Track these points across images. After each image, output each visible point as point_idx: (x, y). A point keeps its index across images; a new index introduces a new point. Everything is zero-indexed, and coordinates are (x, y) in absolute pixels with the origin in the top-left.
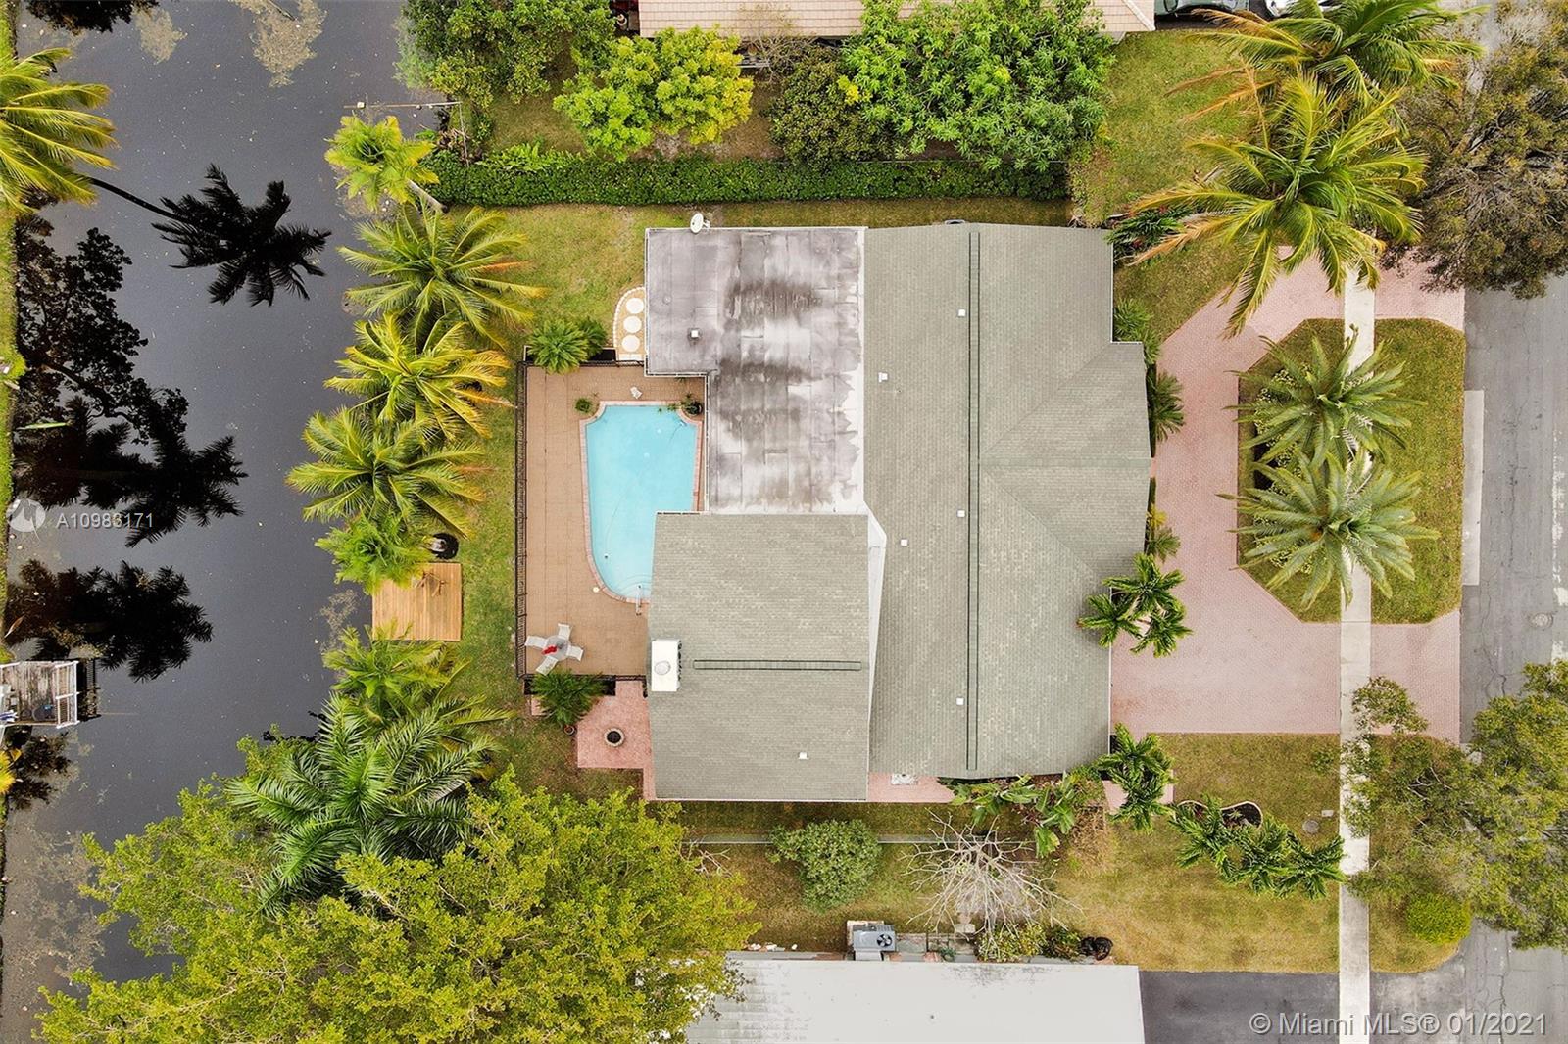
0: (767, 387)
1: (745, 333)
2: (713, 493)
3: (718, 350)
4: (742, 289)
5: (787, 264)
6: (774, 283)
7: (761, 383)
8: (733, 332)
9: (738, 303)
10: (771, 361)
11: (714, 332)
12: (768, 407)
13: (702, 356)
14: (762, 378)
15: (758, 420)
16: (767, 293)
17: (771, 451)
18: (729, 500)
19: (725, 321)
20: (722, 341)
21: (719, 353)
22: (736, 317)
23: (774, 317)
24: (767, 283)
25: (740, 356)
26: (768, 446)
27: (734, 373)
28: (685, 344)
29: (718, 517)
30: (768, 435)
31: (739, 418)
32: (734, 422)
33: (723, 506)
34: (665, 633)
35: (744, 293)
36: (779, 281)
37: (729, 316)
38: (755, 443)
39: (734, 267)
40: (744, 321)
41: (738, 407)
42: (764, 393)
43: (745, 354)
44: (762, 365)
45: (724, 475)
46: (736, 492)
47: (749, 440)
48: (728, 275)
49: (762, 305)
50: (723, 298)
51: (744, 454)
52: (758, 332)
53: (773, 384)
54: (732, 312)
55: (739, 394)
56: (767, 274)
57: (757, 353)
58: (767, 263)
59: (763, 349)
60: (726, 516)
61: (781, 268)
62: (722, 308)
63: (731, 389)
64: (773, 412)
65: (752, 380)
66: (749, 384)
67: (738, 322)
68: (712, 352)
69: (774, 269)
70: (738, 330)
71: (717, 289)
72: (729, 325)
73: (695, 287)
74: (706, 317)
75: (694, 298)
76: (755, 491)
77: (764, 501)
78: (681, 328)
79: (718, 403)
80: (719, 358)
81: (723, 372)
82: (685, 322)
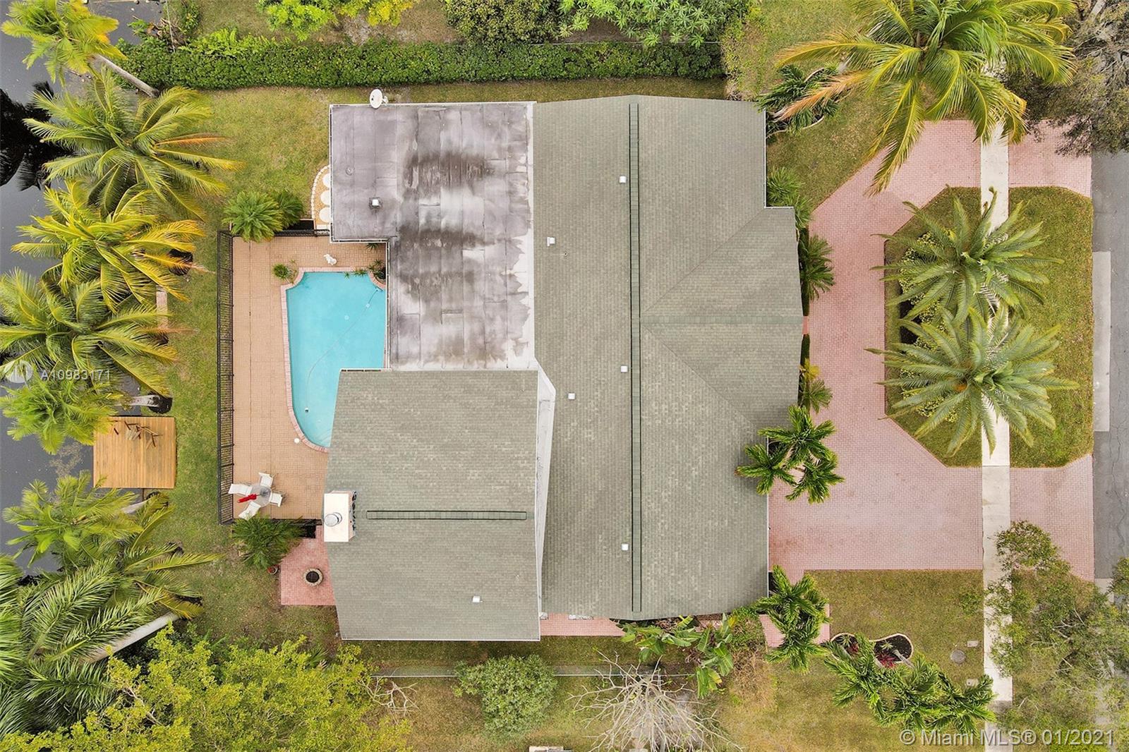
0: (443, 251)
1: (422, 201)
2: (394, 351)
3: (397, 217)
4: (419, 161)
5: (461, 137)
6: (449, 155)
7: (437, 249)
8: (411, 201)
9: (416, 174)
10: (447, 227)
11: (394, 201)
12: (444, 270)
13: (383, 223)
14: (439, 243)
15: (436, 282)
16: (443, 165)
17: (447, 311)
18: (409, 357)
19: (403, 191)
20: (401, 209)
21: (399, 220)
22: (414, 186)
23: (449, 186)
24: (442, 154)
25: (418, 223)
26: (445, 306)
27: (413, 240)
28: (367, 213)
29: (397, 374)
30: (444, 296)
31: (417, 281)
32: (413, 284)
33: (403, 363)
34: (342, 484)
35: (422, 165)
36: (454, 153)
37: (407, 185)
38: (432, 304)
39: (412, 140)
40: (421, 191)
41: (417, 271)
42: (440, 258)
43: (422, 221)
44: (439, 231)
45: (404, 334)
46: (415, 350)
47: (427, 301)
48: (407, 148)
49: (439, 175)
50: (402, 169)
51: (423, 314)
52: (434, 200)
53: (449, 249)
54: (411, 183)
55: (417, 258)
56: (443, 147)
57: (434, 220)
58: (443, 136)
59: (440, 216)
60: (405, 372)
61: (456, 140)
62: (401, 178)
63: (410, 254)
64: (449, 275)
65: (429, 245)
66: (427, 249)
67: (416, 192)
68: (392, 220)
69: (449, 142)
70: (416, 199)
71: (396, 161)
72: (407, 194)
73: (376, 159)
74: (387, 186)
75: (374, 169)
76: (433, 349)
77: (441, 358)
78: (361, 197)
79: (399, 267)
80: (399, 226)
81: (402, 239)
82: (366, 191)
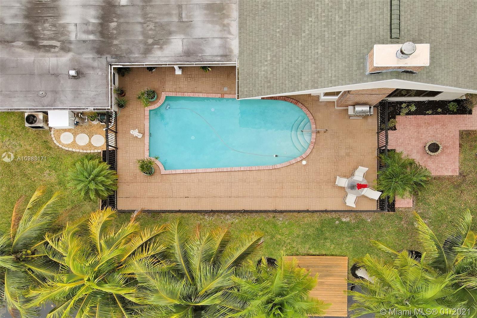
0: (122, 20)
1: (73, 37)
2: (219, 58)
3: (88, 57)
4: (33, 40)
5: (10, 7)
6: (27, 17)
7: (119, 25)
8: (72, 46)
9: (46, 43)
10: (98, 18)
11: (72, 60)
12: (140, 20)
13: (93, 68)
14: (113, 25)
15: (152, 26)
16: (37, 21)
17: (180, 15)
18: (225, 46)
19: (62, 53)
20: (79, 54)
21: (91, 56)
22: (58, 44)
23: (58, 16)
24: (26, 22)
25: (93, 41)
26: (175, 19)
27: (110, 45)
28: (82, 80)
29: (241, 53)
30: (165, 19)
31: (150, 41)
32: (153, 44)
33: (231, 51)
35: (37, 38)
36: (25, 13)
37: (57, 50)
38: (173, 29)
39: (13, 46)
40: (62, 38)
41: (140, 42)
42: (128, 23)
43: (92, 37)
44: (101, 24)
45: (202, 51)
46: (218, 42)
47: (170, 33)
48: (20, 50)
49: (47, 25)
50: (41, 54)
51: (182, 36)
52: (72, 28)
53: (119, 16)
54: (54, 47)
55: (127, 41)
56: (20, 21)
57: (90, 28)
58: (9, 21)
59: (87, 23)
60: (240, 47)
61: (13, 12)
62: (50, 55)
63: (124, 47)
64: (145, 15)
65: (115, 32)
66: (119, 34)
67: (63, 42)
68: (91, 61)
69: (15, 16)
70: (70, 42)
71: (33, 58)
72: (65, 49)
73: (32, 74)
74: (57, 65)
75: (41, 75)
76: (218, 28)
77: (226, 21)
78: (68, 85)
79: (137, 55)
80: (96, 56)
81: (109, 53)
82: (62, 82)
